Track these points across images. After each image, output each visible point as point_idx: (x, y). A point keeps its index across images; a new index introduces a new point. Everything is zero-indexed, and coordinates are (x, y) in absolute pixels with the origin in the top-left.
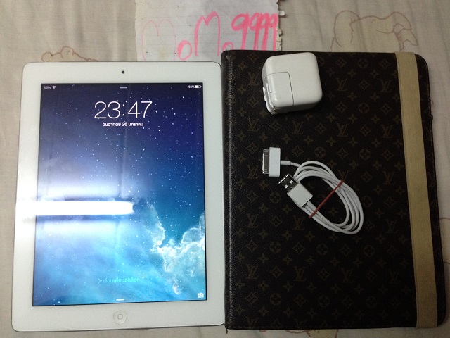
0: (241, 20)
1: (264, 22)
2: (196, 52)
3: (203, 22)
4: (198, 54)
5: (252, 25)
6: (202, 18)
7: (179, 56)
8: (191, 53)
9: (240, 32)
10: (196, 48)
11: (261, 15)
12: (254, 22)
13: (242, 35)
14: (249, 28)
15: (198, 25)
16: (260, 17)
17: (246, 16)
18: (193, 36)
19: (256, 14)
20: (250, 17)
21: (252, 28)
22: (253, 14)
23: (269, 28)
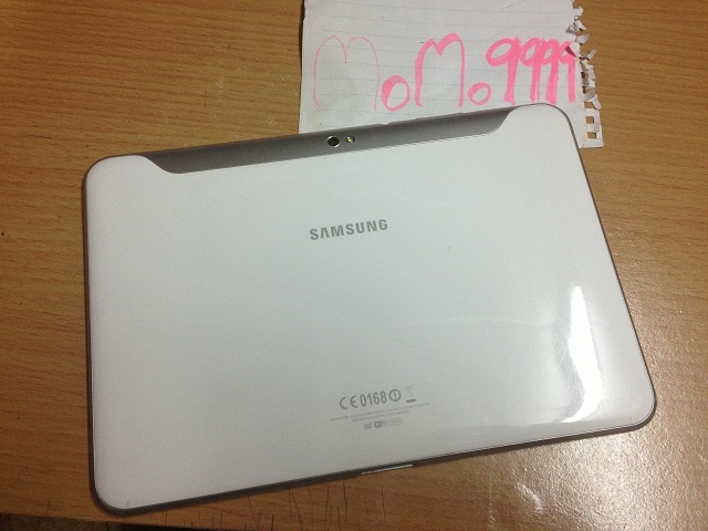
0: (505, 49)
1: (548, 53)
2: (417, 99)
3: (432, 49)
4: (421, 101)
5: (527, 58)
6: (432, 42)
7: (385, 102)
8: (408, 99)
9: (505, 67)
10: (418, 92)
11: (543, 42)
12: (531, 53)
13: (507, 73)
14: (520, 63)
15: (422, 53)
16: (542, 46)
17: (515, 43)
18: (413, 71)
19: (534, 41)
20: (522, 44)
21: (527, 63)
22: (528, 40)
23: (560, 63)
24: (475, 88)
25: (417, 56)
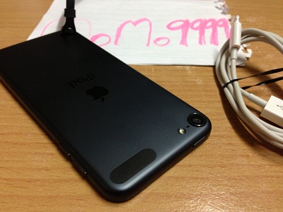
24: (159, 39)
25: (119, 26)
